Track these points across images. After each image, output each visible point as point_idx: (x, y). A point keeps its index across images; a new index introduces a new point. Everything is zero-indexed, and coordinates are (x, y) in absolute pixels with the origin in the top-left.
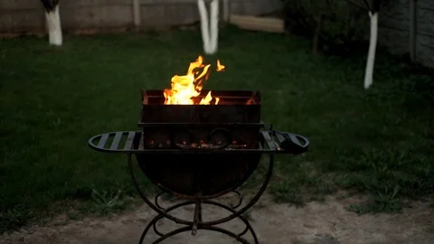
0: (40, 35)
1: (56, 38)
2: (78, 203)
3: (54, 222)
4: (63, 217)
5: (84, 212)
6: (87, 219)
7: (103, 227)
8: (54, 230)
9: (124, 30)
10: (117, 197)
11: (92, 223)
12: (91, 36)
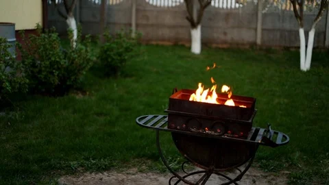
0: (187, 45)
1: (196, 48)
2: (150, 162)
3: (128, 172)
4: (135, 169)
5: (151, 169)
6: (150, 174)
7: (158, 180)
8: (125, 177)
9: (247, 47)
10: (176, 162)
11: (152, 177)
12: (223, 49)
